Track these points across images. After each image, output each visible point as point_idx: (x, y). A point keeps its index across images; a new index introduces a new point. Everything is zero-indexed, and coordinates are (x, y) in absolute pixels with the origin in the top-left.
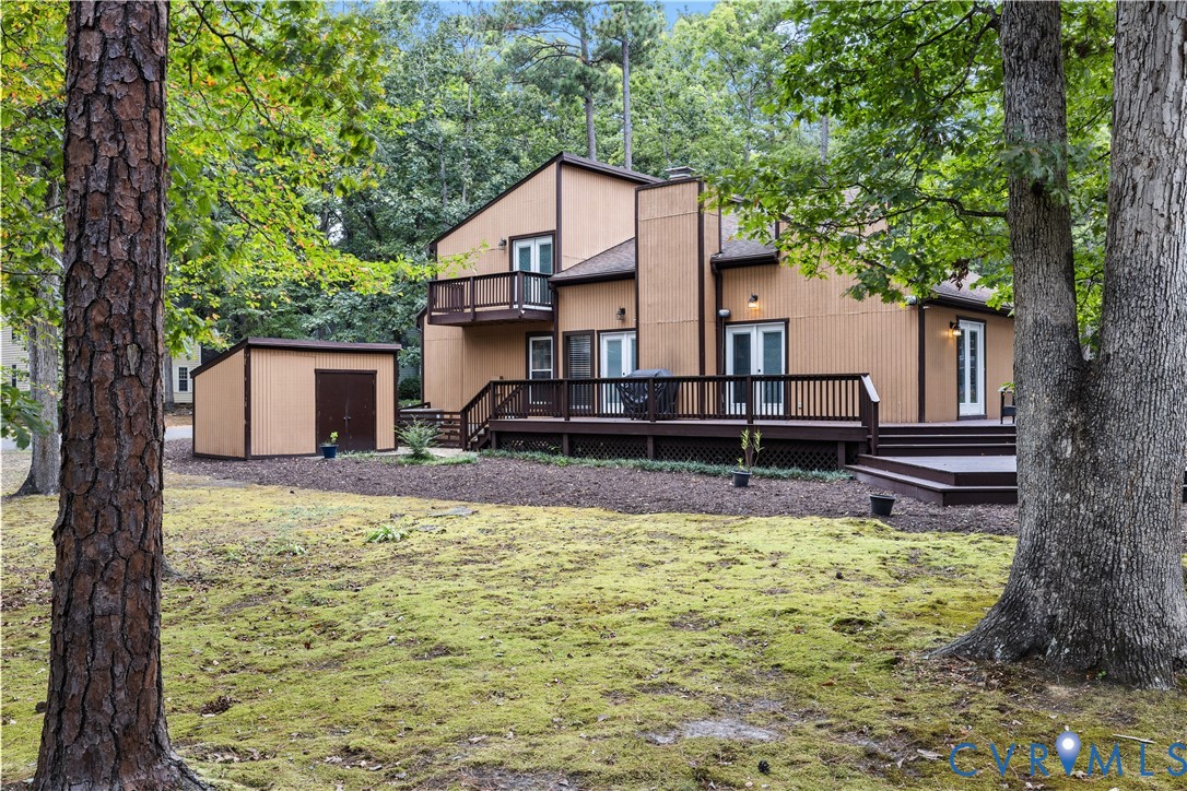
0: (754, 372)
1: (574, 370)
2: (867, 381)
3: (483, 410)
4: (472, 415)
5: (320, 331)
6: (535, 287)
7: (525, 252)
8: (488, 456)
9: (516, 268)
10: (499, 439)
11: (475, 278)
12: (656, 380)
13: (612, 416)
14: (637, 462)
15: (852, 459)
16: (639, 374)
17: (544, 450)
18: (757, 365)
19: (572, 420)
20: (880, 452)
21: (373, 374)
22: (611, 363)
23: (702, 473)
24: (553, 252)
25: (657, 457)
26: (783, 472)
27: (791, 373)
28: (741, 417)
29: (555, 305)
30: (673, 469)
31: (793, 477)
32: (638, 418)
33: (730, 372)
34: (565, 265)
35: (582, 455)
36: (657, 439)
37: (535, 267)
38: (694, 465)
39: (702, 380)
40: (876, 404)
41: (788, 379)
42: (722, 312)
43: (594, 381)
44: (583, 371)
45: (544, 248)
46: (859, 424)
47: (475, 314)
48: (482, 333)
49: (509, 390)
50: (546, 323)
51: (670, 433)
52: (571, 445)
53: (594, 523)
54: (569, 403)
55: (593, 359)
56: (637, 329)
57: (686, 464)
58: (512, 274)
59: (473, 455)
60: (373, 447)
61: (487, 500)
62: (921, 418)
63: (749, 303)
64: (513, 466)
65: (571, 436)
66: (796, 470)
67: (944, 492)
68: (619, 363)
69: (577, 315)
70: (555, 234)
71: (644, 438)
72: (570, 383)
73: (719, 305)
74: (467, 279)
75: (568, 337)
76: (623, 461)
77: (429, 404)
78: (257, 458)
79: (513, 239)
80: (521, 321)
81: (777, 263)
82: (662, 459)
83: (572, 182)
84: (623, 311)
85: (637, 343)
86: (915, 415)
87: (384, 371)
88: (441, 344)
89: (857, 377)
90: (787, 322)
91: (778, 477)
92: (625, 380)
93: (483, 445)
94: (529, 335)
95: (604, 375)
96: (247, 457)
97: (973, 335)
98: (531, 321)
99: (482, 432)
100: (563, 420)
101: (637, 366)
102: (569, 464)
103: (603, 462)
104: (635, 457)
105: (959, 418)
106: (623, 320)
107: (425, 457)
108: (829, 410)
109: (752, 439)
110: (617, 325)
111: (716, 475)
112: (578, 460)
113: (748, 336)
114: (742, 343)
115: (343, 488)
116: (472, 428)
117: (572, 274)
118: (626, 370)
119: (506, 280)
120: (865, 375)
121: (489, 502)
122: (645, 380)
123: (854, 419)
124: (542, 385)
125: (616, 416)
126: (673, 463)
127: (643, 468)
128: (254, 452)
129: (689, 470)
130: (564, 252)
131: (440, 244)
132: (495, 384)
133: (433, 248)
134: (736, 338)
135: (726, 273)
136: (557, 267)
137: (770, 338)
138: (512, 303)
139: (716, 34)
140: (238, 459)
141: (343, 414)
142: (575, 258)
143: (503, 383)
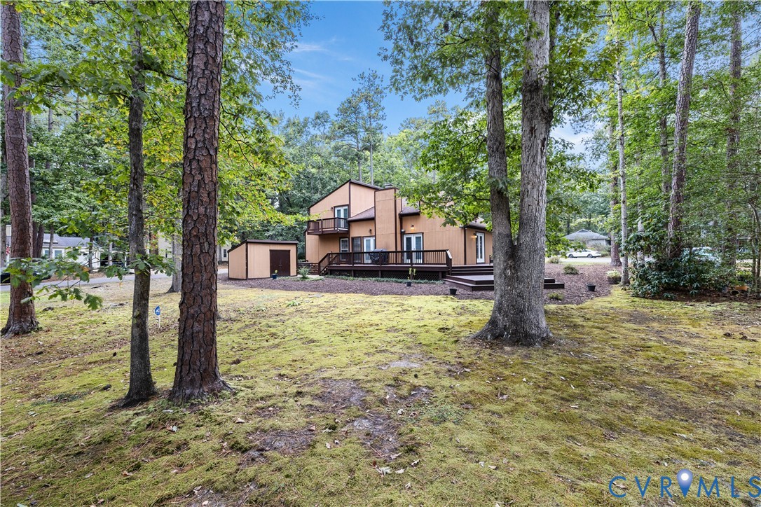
0: (413, 249)
1: (355, 249)
2: (448, 252)
3: (326, 262)
4: (322, 264)
5: (271, 237)
6: (342, 222)
7: (339, 211)
8: (327, 277)
9: (336, 216)
10: (331, 272)
11: (323, 220)
12: (381, 252)
14: (376, 279)
15: (444, 277)
16: (376, 250)
17: (346, 275)
18: (414, 247)
19: (355, 265)
20: (452, 274)
21: (289, 251)
22: (367, 247)
23: (397, 282)
24: (348, 212)
25: (382, 277)
28: (409, 264)
29: (349, 228)
30: (387, 281)
31: (425, 283)
32: (376, 265)
33: (405, 249)
34: (352, 215)
35: (358, 277)
36: (382, 271)
37: (342, 216)
38: (394, 279)
39: (396, 252)
40: (451, 259)
41: (424, 251)
42: (403, 230)
43: (362, 253)
44: (358, 250)
45: (345, 210)
46: (446, 266)
47: (323, 231)
48: (325, 237)
49: (334, 256)
50: (346, 234)
51: (387, 269)
52: (354, 274)
53: (362, 299)
54: (354, 260)
55: (361, 246)
56: (375, 236)
57: (391, 279)
58: (335, 218)
59: (322, 277)
60: (289, 275)
61: (327, 292)
62: (465, 264)
63: (411, 228)
64: (335, 280)
65: (354, 271)
66: (426, 281)
67: (472, 287)
68: (370, 247)
69: (356, 232)
70: (349, 205)
71: (378, 271)
72: (354, 253)
73: (401, 228)
74: (320, 220)
75: (353, 238)
76: (371, 279)
77: (308, 261)
78: (250, 279)
79: (335, 207)
80: (338, 234)
81: (419, 215)
83: (352, 186)
84: (371, 230)
85: (375, 240)
86: (463, 263)
87: (293, 250)
88: (311, 241)
89: (445, 251)
90: (423, 233)
91: (421, 283)
92: (372, 253)
93: (325, 274)
94: (340, 238)
95: (365, 251)
96: (247, 279)
97: (481, 237)
98: (341, 234)
99: (325, 270)
100: (352, 265)
101: (375, 248)
102: (354, 280)
103: (365, 279)
104: (375, 277)
105: (477, 263)
106: (371, 233)
107: (306, 278)
108: (436, 261)
109: (412, 271)
110: (369, 235)
111: (401, 283)
112: (356, 278)
113: (411, 238)
114: (409, 240)
115: (279, 289)
116: (322, 268)
117: (354, 218)
118: (372, 249)
119: (333, 220)
120: (448, 250)
122: (378, 252)
123: (444, 264)
124: (345, 254)
125: (369, 264)
126: (387, 279)
127: (378, 281)
128: (249, 277)
129: (392, 281)
130: (351, 211)
131: (311, 209)
132: (329, 254)
133: (309, 210)
134: (407, 238)
135: (404, 218)
136: (349, 216)
137: (418, 239)
138: (335, 228)
139: (400, 142)
140: (243, 280)
141: (279, 264)
142: (355, 213)
143: (332, 254)
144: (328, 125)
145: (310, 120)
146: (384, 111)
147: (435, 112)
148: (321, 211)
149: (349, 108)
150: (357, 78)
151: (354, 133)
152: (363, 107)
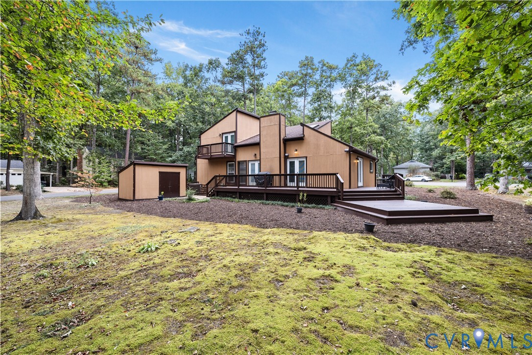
0: (296, 173)
1: (241, 172)
3: (213, 184)
4: (209, 186)
6: (229, 148)
7: (226, 138)
8: (214, 199)
9: (224, 141)
10: (218, 193)
11: (211, 145)
12: (267, 175)
13: (252, 186)
14: (261, 201)
15: (333, 201)
16: (261, 173)
17: (231, 197)
18: (297, 171)
19: (240, 187)
20: (344, 199)
21: (179, 173)
22: (252, 170)
23: (282, 205)
24: (235, 138)
25: (267, 200)
26: (310, 206)
27: (308, 173)
28: (295, 187)
29: (235, 153)
30: (272, 204)
31: (314, 207)
32: (260, 187)
33: (288, 173)
34: (238, 141)
35: (243, 199)
36: (267, 194)
37: (229, 141)
38: (279, 203)
39: (280, 175)
40: (343, 183)
41: (307, 175)
42: (286, 154)
43: (247, 175)
44: (243, 173)
45: (232, 136)
46: (335, 190)
47: (211, 155)
48: (214, 161)
49: (221, 178)
50: (233, 158)
51: (271, 192)
52: (240, 195)
54: (239, 183)
55: (247, 169)
56: (260, 160)
57: (277, 202)
58: (222, 143)
59: (209, 198)
60: (179, 196)
62: (350, 188)
63: (295, 152)
64: (221, 202)
65: (239, 193)
66: (314, 205)
67: (387, 219)
68: (254, 170)
69: (242, 156)
70: (235, 132)
71: (263, 193)
72: (240, 176)
73: (285, 152)
74: (209, 145)
75: (239, 162)
76: (256, 201)
77: (198, 182)
78: (137, 200)
79: (223, 134)
80: (225, 157)
81: (303, 139)
82: (269, 201)
83: (239, 115)
84: (256, 155)
85: (260, 164)
87: (183, 173)
88: (202, 164)
89: (335, 174)
90: (306, 157)
91: (308, 207)
92: (257, 175)
93: (212, 195)
94: (227, 162)
95: (250, 173)
96: (134, 200)
97: (360, 162)
98: (228, 158)
99: (212, 191)
100: (237, 187)
101: (260, 171)
102: (239, 201)
103: (250, 201)
104: (260, 200)
105: (358, 187)
106: (256, 157)
107: (192, 200)
108: (328, 186)
109: (303, 195)
110: (254, 159)
111: (287, 206)
112: (242, 200)
113: (294, 162)
114: (292, 164)
116: (209, 190)
117: (240, 144)
118: (257, 172)
119: (221, 145)
120: (337, 174)
121: (208, 221)
122: (263, 175)
123: (333, 188)
124: (231, 176)
125: (254, 186)
126: (273, 202)
127: (263, 203)
128: (136, 198)
129: (278, 204)
130: (238, 137)
131: (202, 136)
132: (217, 176)
133: (200, 137)
134: (290, 162)
135: (288, 143)
136: (236, 141)
137: (301, 163)
138: (222, 152)
139: (277, 88)
140: (130, 200)
141: (169, 186)
142: (241, 139)
143: (220, 176)
144: (219, 70)
145: (204, 66)
146: (266, 61)
147: (305, 65)
148: (210, 137)
149: (237, 59)
150: (244, 34)
151: (241, 78)
152: (249, 58)
